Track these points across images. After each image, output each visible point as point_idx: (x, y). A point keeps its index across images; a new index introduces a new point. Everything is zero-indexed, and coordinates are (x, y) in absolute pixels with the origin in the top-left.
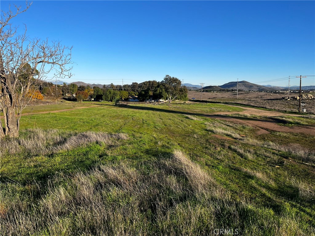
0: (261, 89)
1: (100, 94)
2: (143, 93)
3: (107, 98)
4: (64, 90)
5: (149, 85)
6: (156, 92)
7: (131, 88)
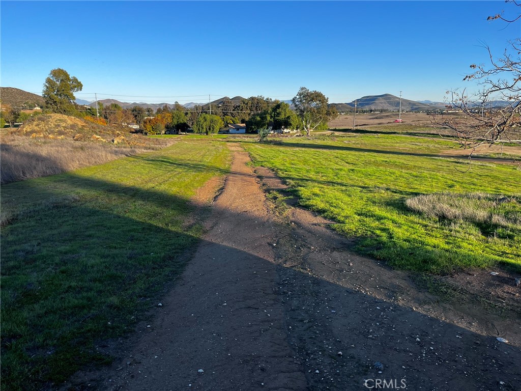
0: (415, 107)
1: (182, 122)
2: (258, 118)
3: (201, 129)
4: (108, 116)
5: (252, 104)
6: (278, 117)
7: (222, 110)
